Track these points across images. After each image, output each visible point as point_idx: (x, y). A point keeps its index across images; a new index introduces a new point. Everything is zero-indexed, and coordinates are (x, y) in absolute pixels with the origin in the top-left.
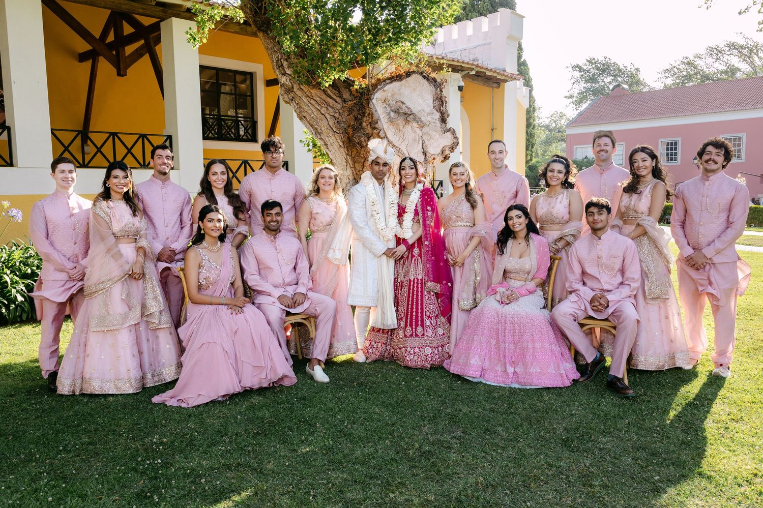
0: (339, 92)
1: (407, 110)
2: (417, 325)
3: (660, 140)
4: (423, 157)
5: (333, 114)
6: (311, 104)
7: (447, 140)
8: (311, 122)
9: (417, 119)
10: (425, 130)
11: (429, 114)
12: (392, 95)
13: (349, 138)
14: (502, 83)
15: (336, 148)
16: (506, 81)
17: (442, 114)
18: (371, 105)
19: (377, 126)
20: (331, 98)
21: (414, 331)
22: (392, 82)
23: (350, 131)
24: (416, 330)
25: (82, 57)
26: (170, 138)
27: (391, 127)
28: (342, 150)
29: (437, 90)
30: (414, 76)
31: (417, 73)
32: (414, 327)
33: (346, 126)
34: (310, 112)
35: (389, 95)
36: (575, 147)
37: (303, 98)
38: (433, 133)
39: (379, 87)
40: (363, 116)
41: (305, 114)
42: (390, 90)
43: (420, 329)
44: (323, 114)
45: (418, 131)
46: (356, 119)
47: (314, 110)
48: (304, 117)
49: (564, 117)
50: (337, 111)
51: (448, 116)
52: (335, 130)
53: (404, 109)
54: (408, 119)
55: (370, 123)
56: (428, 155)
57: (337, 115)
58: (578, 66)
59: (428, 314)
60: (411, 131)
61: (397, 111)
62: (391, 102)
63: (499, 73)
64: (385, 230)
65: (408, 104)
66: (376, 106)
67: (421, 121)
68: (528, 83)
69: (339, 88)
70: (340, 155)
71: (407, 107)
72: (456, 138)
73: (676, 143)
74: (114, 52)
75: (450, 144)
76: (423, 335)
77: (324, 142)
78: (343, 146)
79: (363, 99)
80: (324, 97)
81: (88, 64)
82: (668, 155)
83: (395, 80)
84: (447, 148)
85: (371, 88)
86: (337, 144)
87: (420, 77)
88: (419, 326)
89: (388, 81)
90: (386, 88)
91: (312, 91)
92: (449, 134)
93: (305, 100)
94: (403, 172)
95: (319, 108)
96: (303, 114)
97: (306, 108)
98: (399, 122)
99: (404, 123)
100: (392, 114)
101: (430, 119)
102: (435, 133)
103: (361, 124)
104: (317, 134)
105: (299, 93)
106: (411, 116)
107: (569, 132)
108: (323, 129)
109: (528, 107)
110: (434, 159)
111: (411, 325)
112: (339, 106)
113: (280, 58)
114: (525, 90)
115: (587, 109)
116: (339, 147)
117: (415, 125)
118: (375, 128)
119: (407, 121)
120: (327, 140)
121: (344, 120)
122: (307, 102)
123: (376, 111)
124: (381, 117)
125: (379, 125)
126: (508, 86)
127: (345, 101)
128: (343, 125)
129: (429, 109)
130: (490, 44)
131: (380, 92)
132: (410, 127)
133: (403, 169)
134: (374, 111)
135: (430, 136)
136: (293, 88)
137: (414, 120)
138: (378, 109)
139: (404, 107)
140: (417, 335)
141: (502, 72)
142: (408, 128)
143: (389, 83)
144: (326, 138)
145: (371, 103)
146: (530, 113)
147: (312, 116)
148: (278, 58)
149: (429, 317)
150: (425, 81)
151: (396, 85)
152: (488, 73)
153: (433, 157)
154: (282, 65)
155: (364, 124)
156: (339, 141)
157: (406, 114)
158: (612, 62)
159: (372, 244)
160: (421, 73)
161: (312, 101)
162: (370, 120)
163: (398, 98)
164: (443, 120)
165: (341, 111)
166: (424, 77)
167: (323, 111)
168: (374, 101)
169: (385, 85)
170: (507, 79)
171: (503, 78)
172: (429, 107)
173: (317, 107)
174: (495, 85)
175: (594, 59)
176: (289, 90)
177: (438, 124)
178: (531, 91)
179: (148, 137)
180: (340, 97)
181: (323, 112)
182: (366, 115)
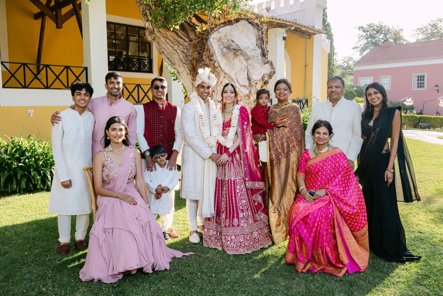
0: (187, 34)
1: (236, 47)
2: (233, 217)
3: (413, 74)
4: (248, 82)
5: (182, 50)
6: (167, 42)
7: (267, 69)
8: (168, 57)
9: (243, 54)
10: (250, 62)
11: (253, 50)
12: (225, 36)
13: (193, 67)
14: (312, 36)
15: (185, 75)
16: (315, 34)
17: (263, 50)
18: (209, 43)
19: (212, 58)
20: (182, 38)
21: (231, 222)
22: (225, 26)
23: (194, 62)
24: (232, 221)
25: (36, 16)
26: (86, 69)
27: (224, 59)
28: (189, 76)
29: (259, 32)
30: (242, 22)
31: (244, 19)
32: (231, 219)
33: (191, 59)
34: (166, 48)
35: (223, 35)
36: (359, 78)
37: (161, 38)
38: (256, 65)
39: (215, 29)
40: (204, 51)
41: (163, 50)
42: (224, 32)
43: (236, 220)
44: (175, 50)
45: (244, 63)
46: (199, 53)
47: (169, 47)
48: (163, 52)
49: (353, 60)
50: (185, 48)
51: (268, 52)
52: (184, 62)
53: (234, 46)
54: (237, 53)
55: (208, 56)
56: (252, 81)
57: (185, 51)
58: (362, 28)
59: (241, 208)
60: (239, 63)
61: (228, 48)
62: (224, 41)
63: (310, 29)
64: (209, 139)
65: (237, 42)
66: (212, 44)
67: (247, 55)
68: (330, 37)
69: (187, 31)
70: (188, 80)
71: (236, 45)
72: (273, 68)
73: (424, 76)
74: (54, 13)
75: (268, 73)
76: (238, 225)
77: (177, 71)
78: (189, 73)
79: (203, 38)
80: (176, 37)
81: (39, 21)
82: (418, 83)
83: (227, 25)
84: (266, 76)
85: (209, 30)
86: (185, 72)
87: (247, 22)
88: (235, 218)
89: (222, 25)
90: (220, 30)
91: (167, 33)
92: (268, 66)
93: (163, 40)
94: (225, 95)
95: (172, 46)
96: (162, 50)
97: (164, 46)
98: (230, 55)
99: (233, 56)
100: (225, 50)
101: (254, 54)
102: (257, 64)
103: (202, 57)
104: (172, 65)
105: (158, 34)
106: (239, 52)
107: (355, 69)
108: (176, 61)
109: (329, 52)
110: (256, 83)
111: (230, 218)
112: (187, 44)
113: (144, 9)
114: (328, 41)
115: (367, 54)
116: (187, 74)
117: (242, 58)
118: (211, 60)
119: (236, 55)
120: (179, 69)
121: (190, 54)
122: (164, 41)
123: (212, 47)
124: (216, 52)
125: (214, 58)
126: (316, 37)
127: (191, 40)
128: (189, 58)
129: (253, 46)
130: (305, 10)
131: (215, 33)
132: (238, 59)
133: (225, 92)
134: (210, 47)
135: (254, 66)
136: (154, 31)
137: (241, 54)
138: (214, 46)
139: (233, 44)
140: (233, 226)
141: (312, 28)
142: (237, 60)
143: (223, 27)
144: (178, 68)
145: (208, 41)
146: (331, 56)
147: (168, 51)
148: (143, 8)
149: (242, 211)
150: (250, 26)
151: (228, 28)
152: (303, 29)
153: (255, 82)
154: (146, 14)
155: (204, 57)
156: (187, 70)
157: (235, 50)
158: (384, 25)
159: (200, 150)
160: (248, 20)
161: (168, 41)
162: (208, 54)
163: (229, 38)
164: (264, 55)
165: (188, 48)
166: (250, 23)
167: (176, 47)
168: (211, 40)
169: (220, 28)
170: (316, 32)
171: (313, 32)
172: (253, 44)
173: (171, 45)
174: (308, 37)
175: (372, 24)
176: (152, 32)
177: (260, 57)
178: (332, 43)
179: (71, 68)
180: (187, 37)
181: (175, 49)
182: (205, 50)
